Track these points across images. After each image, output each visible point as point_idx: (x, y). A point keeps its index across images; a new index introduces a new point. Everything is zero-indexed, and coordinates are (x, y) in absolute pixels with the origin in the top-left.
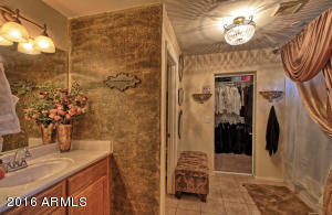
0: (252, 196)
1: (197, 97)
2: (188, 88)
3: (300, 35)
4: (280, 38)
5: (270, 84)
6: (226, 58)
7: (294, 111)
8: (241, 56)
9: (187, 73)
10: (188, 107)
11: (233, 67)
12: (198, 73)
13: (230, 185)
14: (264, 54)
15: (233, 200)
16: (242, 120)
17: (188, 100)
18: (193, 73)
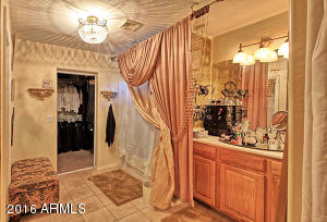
0: (98, 186)
1: (35, 93)
2: (22, 80)
3: (133, 50)
4: (118, 48)
5: (109, 86)
6: (69, 53)
7: (126, 109)
8: (85, 56)
9: (20, 61)
10: (22, 105)
11: (76, 65)
12: (35, 63)
13: (77, 184)
14: (104, 58)
15: (83, 197)
16: (80, 118)
17: (21, 96)
18: (28, 62)
